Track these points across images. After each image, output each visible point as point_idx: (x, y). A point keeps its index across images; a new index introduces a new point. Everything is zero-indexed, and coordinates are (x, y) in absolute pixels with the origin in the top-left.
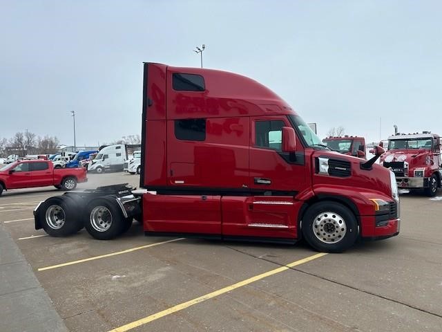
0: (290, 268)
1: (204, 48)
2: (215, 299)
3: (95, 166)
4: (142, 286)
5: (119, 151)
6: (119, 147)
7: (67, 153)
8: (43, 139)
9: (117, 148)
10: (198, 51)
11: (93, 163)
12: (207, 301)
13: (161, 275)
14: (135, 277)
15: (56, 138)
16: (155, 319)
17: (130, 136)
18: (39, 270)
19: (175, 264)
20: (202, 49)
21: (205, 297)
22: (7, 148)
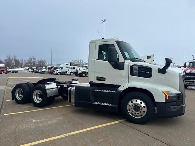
0: (120, 122)
1: (105, 20)
2: (73, 135)
3: (58, 72)
4: (43, 126)
5: (68, 66)
6: (68, 64)
7: (47, 66)
8: (39, 60)
9: (67, 64)
10: (103, 22)
11: (57, 71)
12: (69, 136)
13: (56, 121)
14: (43, 121)
15: (45, 60)
16: (39, 143)
17: (75, 60)
18: (5, 115)
19: (65, 116)
20: (104, 21)
21: (69, 134)
22: (26, 64)
